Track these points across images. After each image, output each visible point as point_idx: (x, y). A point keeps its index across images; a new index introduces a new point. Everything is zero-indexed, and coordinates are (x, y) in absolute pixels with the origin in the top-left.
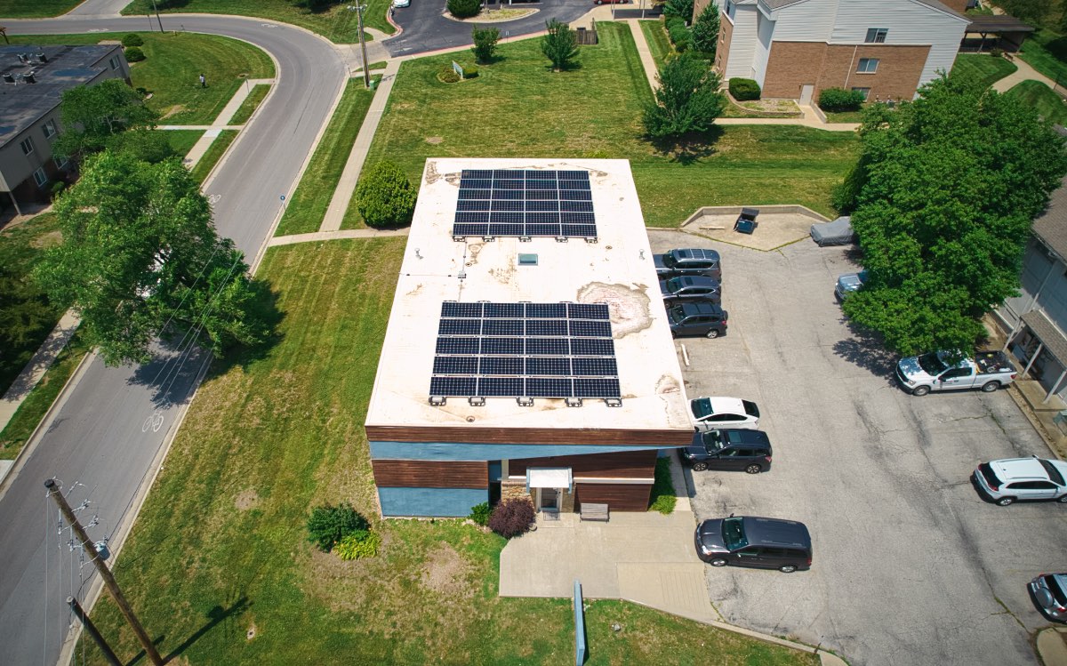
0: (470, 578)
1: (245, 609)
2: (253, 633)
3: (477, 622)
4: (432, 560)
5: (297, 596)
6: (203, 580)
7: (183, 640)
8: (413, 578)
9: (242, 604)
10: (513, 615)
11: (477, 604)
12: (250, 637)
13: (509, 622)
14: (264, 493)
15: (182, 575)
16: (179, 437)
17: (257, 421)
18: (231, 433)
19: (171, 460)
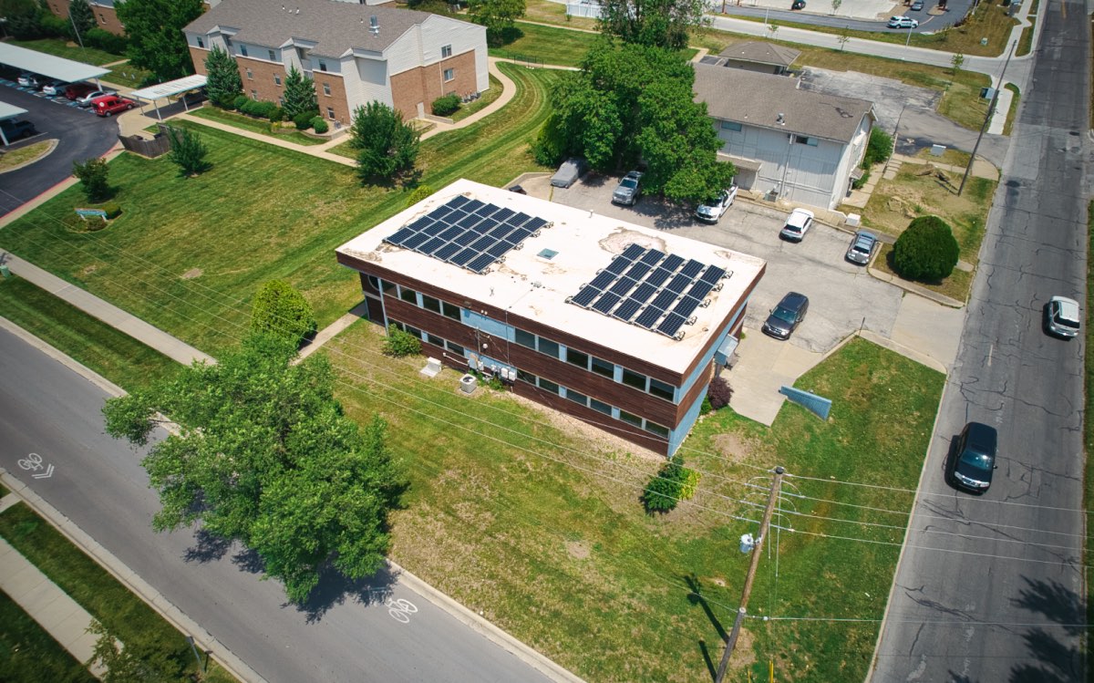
0: (748, 436)
1: (696, 580)
2: (721, 582)
3: (778, 448)
4: (721, 449)
5: (701, 543)
6: (654, 601)
7: (711, 627)
8: (730, 464)
9: (690, 582)
10: (784, 429)
11: (767, 442)
12: (723, 584)
13: (787, 433)
14: (576, 536)
15: (640, 616)
16: (447, 590)
17: (488, 515)
18: (487, 539)
19: (476, 602)
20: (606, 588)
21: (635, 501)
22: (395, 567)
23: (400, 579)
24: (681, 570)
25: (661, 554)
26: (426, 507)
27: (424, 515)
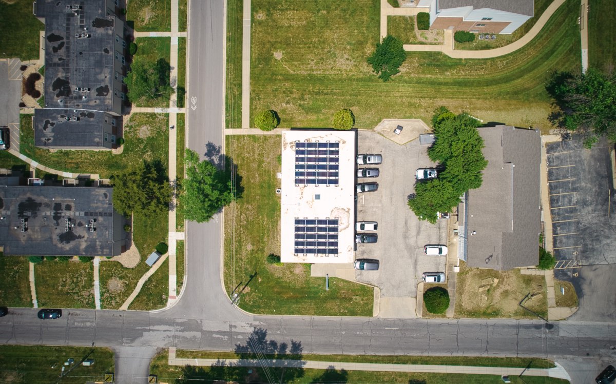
0: (305, 272)
2: (260, 280)
3: (307, 280)
4: (296, 267)
5: (268, 272)
6: (246, 269)
7: (246, 283)
9: (256, 274)
10: (314, 280)
11: (306, 277)
14: (253, 244)
15: (241, 268)
16: (225, 225)
17: (245, 222)
18: (239, 227)
19: (226, 233)
20: (243, 258)
21: (270, 253)
22: (223, 210)
23: (222, 213)
24: (258, 270)
25: (260, 265)
26: (239, 207)
27: (237, 208)
